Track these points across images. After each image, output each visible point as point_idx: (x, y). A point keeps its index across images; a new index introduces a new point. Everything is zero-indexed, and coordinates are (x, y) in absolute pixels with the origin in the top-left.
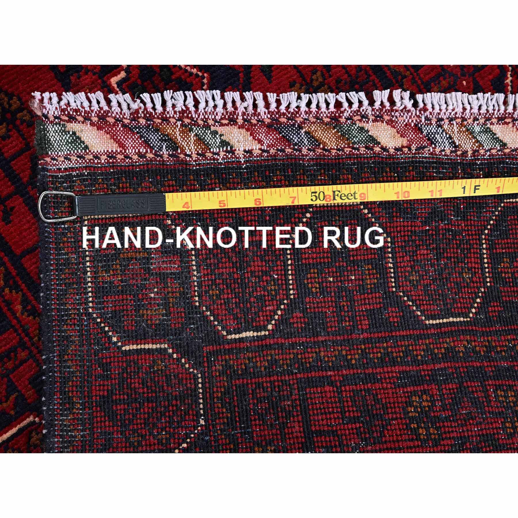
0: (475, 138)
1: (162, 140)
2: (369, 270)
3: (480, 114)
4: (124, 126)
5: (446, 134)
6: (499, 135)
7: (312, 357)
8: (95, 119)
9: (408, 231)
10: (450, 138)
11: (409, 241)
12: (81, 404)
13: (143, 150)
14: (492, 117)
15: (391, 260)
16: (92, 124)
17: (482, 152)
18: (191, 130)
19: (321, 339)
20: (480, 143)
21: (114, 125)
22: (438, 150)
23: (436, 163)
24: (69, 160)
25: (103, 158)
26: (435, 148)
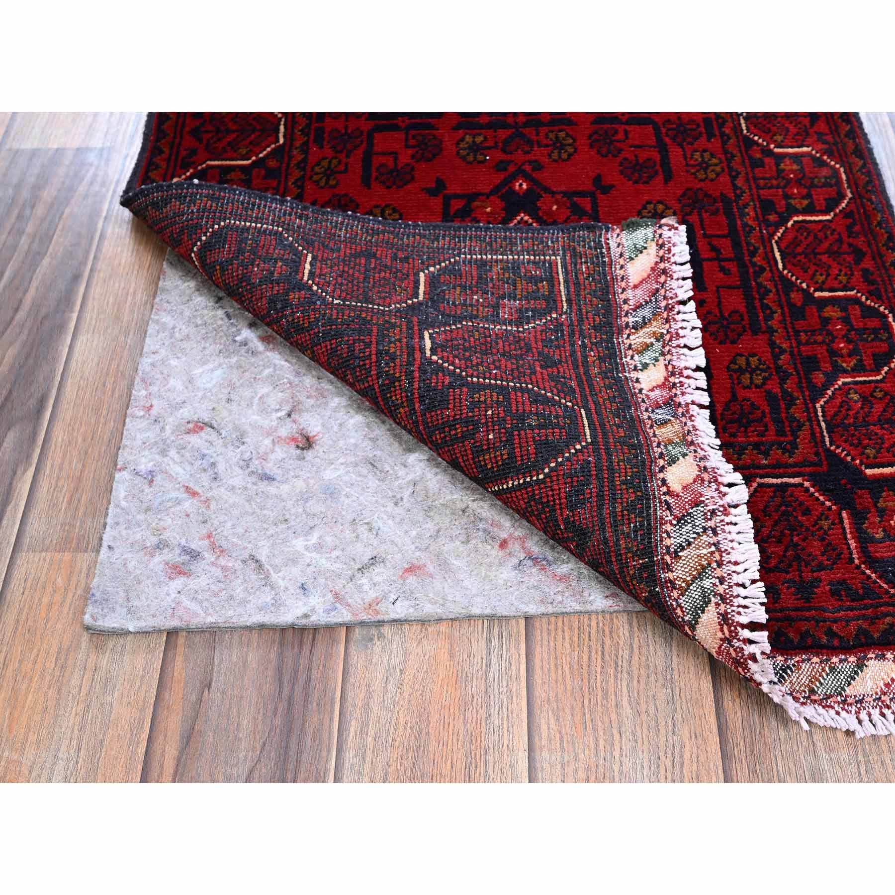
0: (693, 582)
1: (644, 318)
2: (502, 455)
3: (731, 587)
4: (657, 290)
5: (694, 538)
6: (704, 618)
7: (397, 399)
8: (662, 266)
9: (554, 501)
10: (689, 544)
11: (542, 503)
12: (370, 241)
13: (631, 302)
14: (727, 604)
15: (516, 483)
16: (657, 263)
17: (675, 594)
18: (658, 340)
19: (417, 405)
20: (686, 590)
21: (657, 282)
22: (668, 527)
23: (649, 524)
24: (618, 247)
25: (622, 272)
26: (671, 524)
